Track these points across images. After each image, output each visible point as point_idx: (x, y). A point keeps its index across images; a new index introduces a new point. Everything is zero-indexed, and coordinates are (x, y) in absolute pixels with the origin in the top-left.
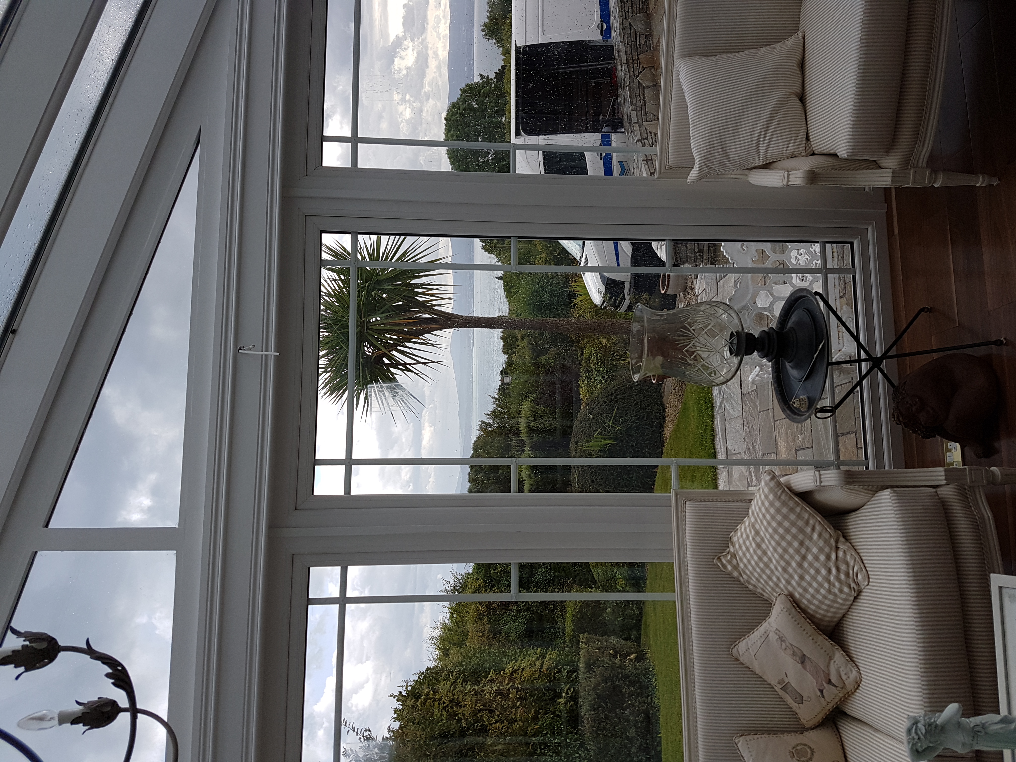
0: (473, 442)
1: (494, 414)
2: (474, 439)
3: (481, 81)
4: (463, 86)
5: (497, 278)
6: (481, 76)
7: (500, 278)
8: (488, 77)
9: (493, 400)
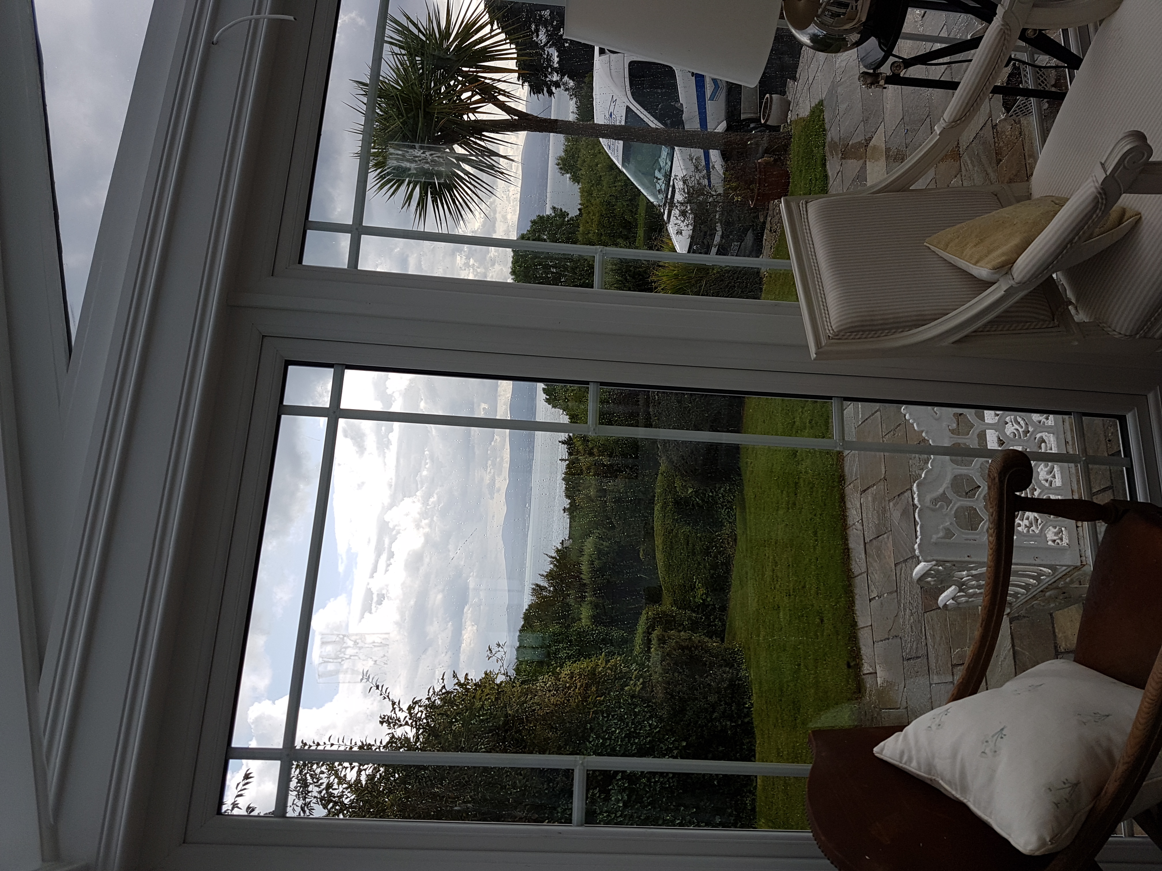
0: (524, 611)
1: (550, 576)
2: (526, 607)
3: (553, 214)
4: (534, 217)
5: (560, 442)
6: (554, 208)
7: (563, 443)
8: (561, 210)
9: (550, 559)
